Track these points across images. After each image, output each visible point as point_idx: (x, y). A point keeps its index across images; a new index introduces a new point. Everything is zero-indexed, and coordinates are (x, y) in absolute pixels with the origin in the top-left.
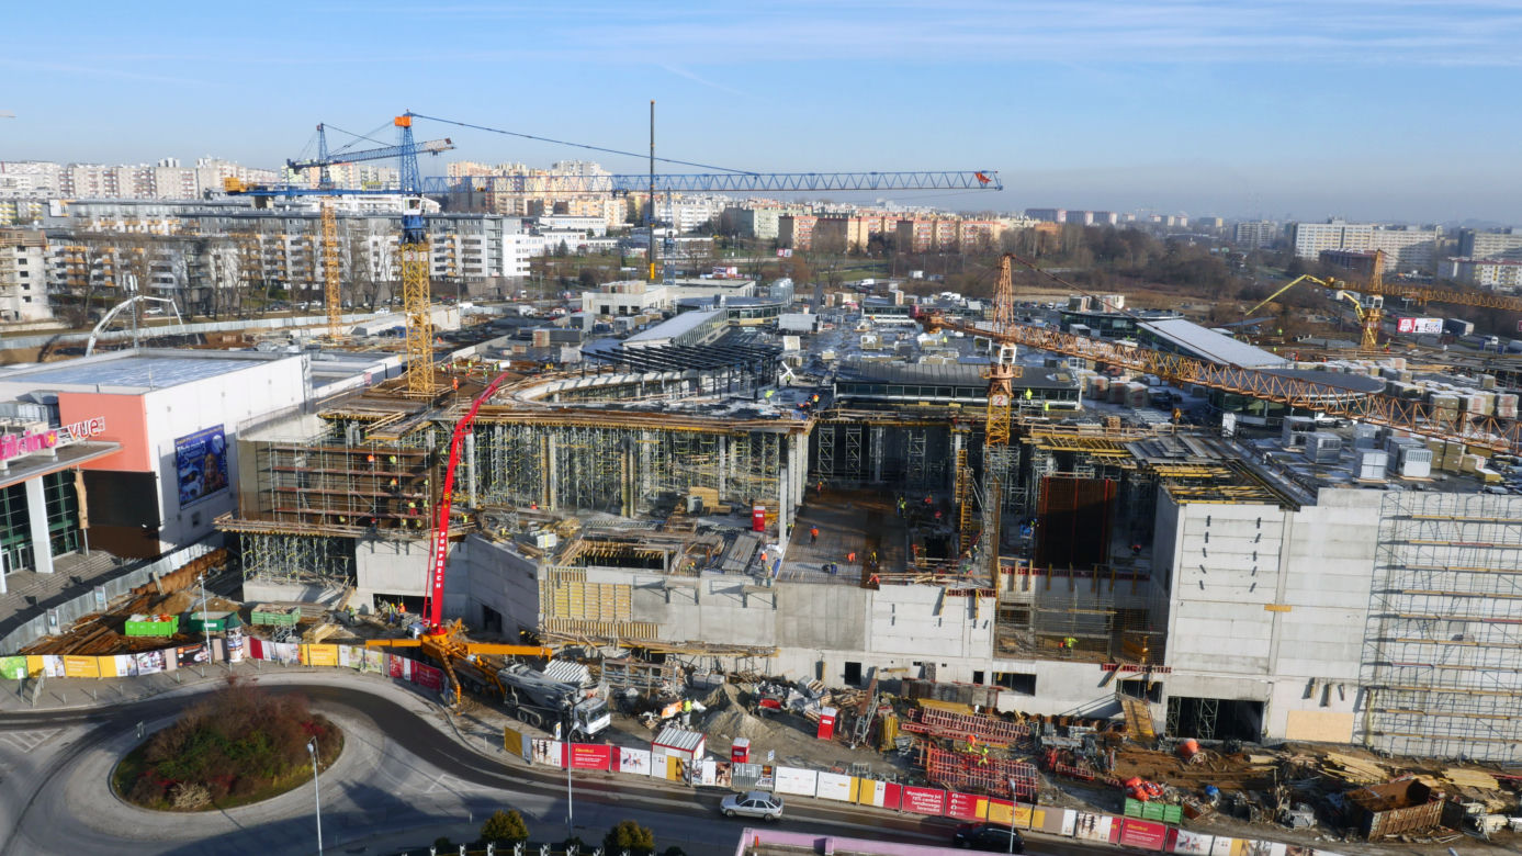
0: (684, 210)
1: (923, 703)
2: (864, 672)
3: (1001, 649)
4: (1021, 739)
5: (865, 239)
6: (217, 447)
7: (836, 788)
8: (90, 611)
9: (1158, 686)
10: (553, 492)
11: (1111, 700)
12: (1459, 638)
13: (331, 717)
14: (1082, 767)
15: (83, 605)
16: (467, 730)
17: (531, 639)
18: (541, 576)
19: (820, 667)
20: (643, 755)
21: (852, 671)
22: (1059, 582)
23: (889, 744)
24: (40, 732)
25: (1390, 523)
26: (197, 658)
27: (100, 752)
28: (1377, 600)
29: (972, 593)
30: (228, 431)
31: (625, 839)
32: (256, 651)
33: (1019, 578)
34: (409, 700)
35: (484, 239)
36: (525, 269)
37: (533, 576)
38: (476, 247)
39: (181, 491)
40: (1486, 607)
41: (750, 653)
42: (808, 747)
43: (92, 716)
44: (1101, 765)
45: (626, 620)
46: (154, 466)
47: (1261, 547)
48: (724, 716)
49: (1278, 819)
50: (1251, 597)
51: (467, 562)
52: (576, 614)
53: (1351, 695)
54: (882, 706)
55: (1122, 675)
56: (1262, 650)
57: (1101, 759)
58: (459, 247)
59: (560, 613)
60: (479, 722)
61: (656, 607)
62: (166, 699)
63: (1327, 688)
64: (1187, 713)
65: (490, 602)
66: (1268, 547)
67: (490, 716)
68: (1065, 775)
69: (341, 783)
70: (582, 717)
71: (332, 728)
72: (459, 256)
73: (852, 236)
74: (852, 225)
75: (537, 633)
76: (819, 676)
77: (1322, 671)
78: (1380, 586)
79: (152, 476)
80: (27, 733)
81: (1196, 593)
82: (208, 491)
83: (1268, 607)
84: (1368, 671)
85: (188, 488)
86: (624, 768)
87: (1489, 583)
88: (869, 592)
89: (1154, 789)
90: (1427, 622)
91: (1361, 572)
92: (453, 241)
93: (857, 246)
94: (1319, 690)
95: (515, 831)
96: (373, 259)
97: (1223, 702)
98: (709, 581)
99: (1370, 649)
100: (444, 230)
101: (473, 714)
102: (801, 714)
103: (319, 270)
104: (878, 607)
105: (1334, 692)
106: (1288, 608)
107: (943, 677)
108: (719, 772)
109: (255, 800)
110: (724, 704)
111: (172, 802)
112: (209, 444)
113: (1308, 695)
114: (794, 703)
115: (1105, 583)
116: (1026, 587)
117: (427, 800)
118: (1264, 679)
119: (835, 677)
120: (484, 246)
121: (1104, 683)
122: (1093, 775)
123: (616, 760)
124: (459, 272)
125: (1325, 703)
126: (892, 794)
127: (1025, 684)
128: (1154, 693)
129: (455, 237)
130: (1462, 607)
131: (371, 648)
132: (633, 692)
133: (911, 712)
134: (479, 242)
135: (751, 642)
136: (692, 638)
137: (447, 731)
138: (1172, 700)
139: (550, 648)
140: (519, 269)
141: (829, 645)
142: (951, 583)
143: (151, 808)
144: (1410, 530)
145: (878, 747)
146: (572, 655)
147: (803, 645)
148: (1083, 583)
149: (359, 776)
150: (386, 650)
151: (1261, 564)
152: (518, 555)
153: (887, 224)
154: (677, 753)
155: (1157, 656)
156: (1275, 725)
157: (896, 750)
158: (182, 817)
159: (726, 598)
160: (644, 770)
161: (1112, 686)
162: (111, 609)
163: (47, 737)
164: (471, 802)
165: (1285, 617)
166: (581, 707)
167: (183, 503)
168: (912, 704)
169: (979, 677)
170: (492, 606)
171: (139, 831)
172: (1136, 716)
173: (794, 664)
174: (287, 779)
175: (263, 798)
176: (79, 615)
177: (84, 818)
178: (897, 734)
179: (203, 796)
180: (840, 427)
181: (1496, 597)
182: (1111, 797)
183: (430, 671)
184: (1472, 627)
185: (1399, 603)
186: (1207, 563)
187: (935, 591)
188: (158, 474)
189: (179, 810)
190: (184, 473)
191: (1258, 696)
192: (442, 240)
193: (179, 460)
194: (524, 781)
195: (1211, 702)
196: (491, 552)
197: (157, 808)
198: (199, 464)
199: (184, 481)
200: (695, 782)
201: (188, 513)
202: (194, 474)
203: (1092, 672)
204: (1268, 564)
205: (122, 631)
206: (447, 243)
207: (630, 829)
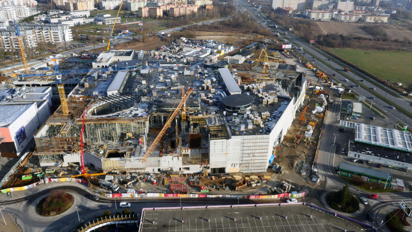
0: (111, 3)
1: (171, 176)
2: (161, 170)
3: (184, 163)
4: (187, 180)
5: (162, 15)
6: (23, 131)
7: (157, 195)
8: (11, 174)
9: (209, 167)
10: (100, 138)
11: (202, 170)
12: (253, 156)
13: (70, 193)
14: (195, 184)
15: (9, 174)
16: (94, 192)
17: (101, 171)
18: (102, 160)
19: (153, 170)
20: (125, 194)
21: (159, 170)
22: (193, 150)
23: (165, 185)
24: (17, 204)
25: (242, 140)
26: (39, 183)
27: (31, 206)
28: (241, 151)
29: (178, 156)
30: (24, 126)
31: (125, 212)
32: (50, 180)
33: (187, 150)
34: (82, 187)
35: (59, 32)
36: (71, 38)
37: (100, 160)
38: (57, 34)
39: (18, 142)
40: (257, 151)
41: (141, 169)
42: (152, 187)
43: (25, 199)
44: (198, 183)
45: (118, 166)
46: (13, 140)
47: (223, 146)
48: (138, 183)
49: (223, 189)
50: (222, 153)
51: (86, 156)
52: (109, 166)
53: (238, 165)
54: (164, 177)
55: (203, 166)
56: (224, 160)
57: (198, 182)
58: (52, 34)
59: (106, 166)
60: (96, 190)
61: (124, 163)
62: (38, 193)
63: (235, 165)
64: (214, 170)
65: (91, 163)
66: (224, 145)
67: (98, 188)
68: (193, 186)
69: (77, 206)
70: (115, 189)
71: (71, 196)
72: (53, 37)
73: (158, 14)
74: (158, 10)
75: (102, 170)
76: (154, 171)
77: (234, 162)
78: (241, 149)
79: (13, 143)
80: (15, 204)
81: (214, 153)
82: (23, 140)
83: (225, 154)
84: (241, 161)
85: (19, 141)
86: (122, 196)
87: (257, 148)
88: (161, 158)
89: (205, 188)
90: (249, 154)
91: (239, 148)
92: (50, 33)
93: (160, 16)
94: (233, 165)
95: (109, 214)
96: (29, 42)
97: (219, 168)
98: (133, 158)
99: (241, 158)
100: (47, 29)
101: (95, 188)
102: (151, 180)
103: (14, 46)
104: (162, 160)
105: (236, 165)
106: (228, 154)
107: (175, 170)
108: (138, 195)
109: (64, 212)
110: (137, 181)
111: (50, 215)
112: (21, 130)
113: (232, 166)
114: (149, 178)
115: (201, 150)
116: (188, 151)
117: (92, 207)
118: (225, 164)
119: (156, 171)
120: (59, 34)
121: (200, 167)
122: (197, 185)
123: (121, 195)
124: (53, 41)
125: (234, 167)
126: (165, 195)
127: (188, 169)
128: (208, 168)
129: (50, 31)
130: (254, 152)
131: (73, 178)
132: (122, 180)
133: (169, 177)
134: (58, 33)
135: (141, 167)
136: (131, 167)
137: (91, 193)
138: (212, 169)
139: (105, 172)
140: (70, 39)
141: (155, 166)
142: (174, 155)
143: (46, 216)
144: (246, 141)
145: (163, 185)
146: (110, 173)
147: (150, 167)
148: (197, 150)
149: (79, 204)
150: (76, 178)
151: (223, 148)
152: (97, 156)
153: (167, 8)
154: (131, 193)
155: (209, 162)
156: (227, 171)
157: (166, 185)
158: (52, 217)
159: (136, 161)
160: (126, 196)
161: (202, 167)
162: (15, 172)
163: (19, 205)
164: (100, 206)
165: (228, 155)
166: (114, 187)
167: (19, 145)
168: (169, 176)
169: (180, 169)
170: (92, 163)
171: (46, 221)
172: (205, 172)
173: (149, 170)
174: (68, 207)
175: (64, 211)
176: (9, 175)
177: (35, 220)
178: (166, 182)
179: (55, 213)
180: (155, 117)
181: (259, 150)
182: (199, 189)
183: (85, 181)
184: (255, 154)
185: (245, 152)
186: (215, 148)
187: (172, 157)
188: (15, 142)
189: (51, 216)
190: (18, 139)
191: (224, 167)
192: (47, 32)
193: (17, 137)
194: (106, 201)
195: (217, 169)
196: (91, 155)
197: (47, 216)
198: (21, 136)
199: (18, 140)
200: (134, 197)
201: (20, 146)
202: (20, 138)
203: (199, 166)
204: (224, 148)
205: (21, 179)
206: (48, 33)
207: (126, 210)
